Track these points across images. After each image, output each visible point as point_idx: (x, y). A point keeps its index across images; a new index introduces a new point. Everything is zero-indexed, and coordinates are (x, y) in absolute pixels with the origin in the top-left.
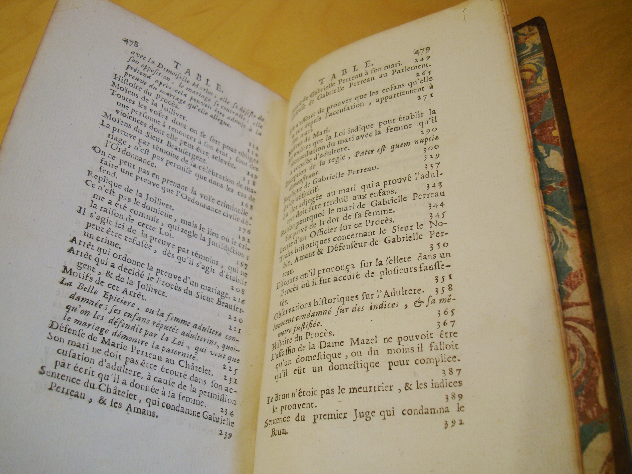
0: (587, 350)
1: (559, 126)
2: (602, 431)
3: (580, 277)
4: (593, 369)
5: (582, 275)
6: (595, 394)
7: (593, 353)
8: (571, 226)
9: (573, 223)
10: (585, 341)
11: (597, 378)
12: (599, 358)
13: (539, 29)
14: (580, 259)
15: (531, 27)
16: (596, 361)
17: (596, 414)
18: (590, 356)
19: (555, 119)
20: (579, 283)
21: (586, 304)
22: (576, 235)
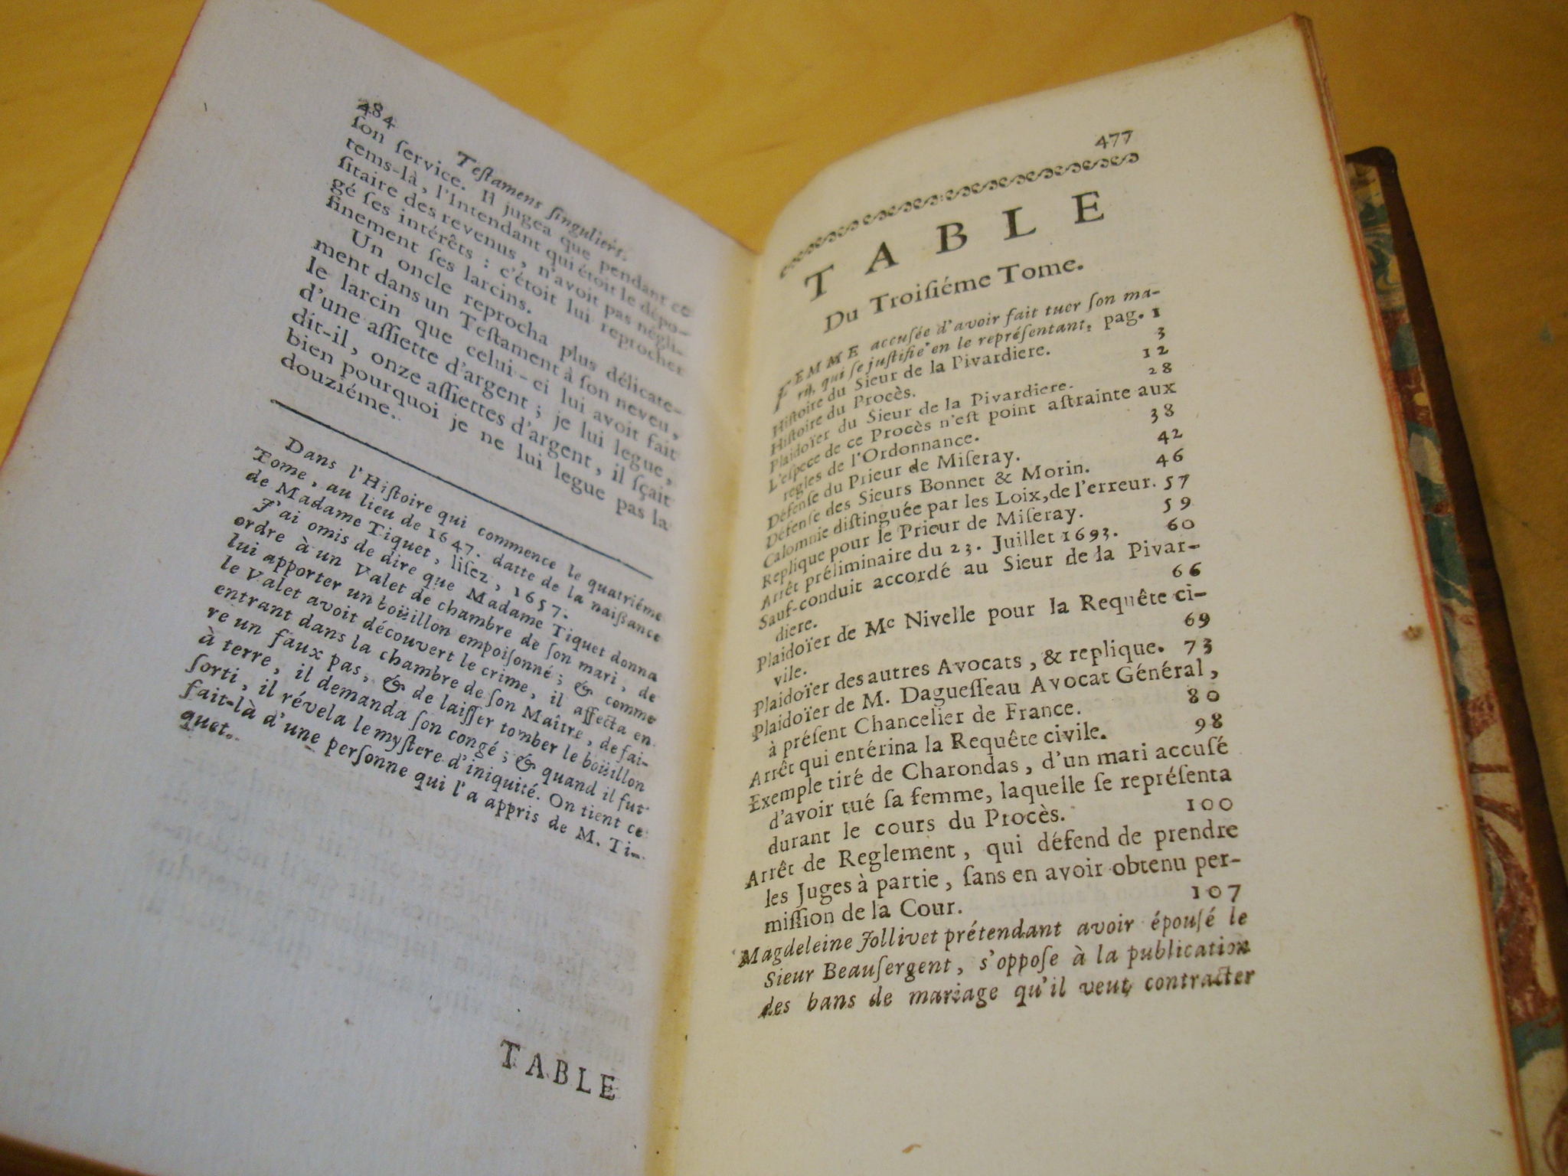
0: (1506, 868)
1: (1428, 386)
2: (1544, 1046)
3: (1487, 711)
4: (1523, 910)
5: (1491, 708)
6: (1528, 964)
7: (1524, 876)
8: (1463, 601)
9: (1466, 593)
10: (1502, 848)
11: (1532, 930)
12: (1534, 887)
13: (1381, 174)
14: (1486, 673)
15: (1361, 167)
16: (1530, 893)
17: (1531, 1007)
18: (1515, 882)
19: (1420, 369)
20: (1485, 724)
21: (1501, 769)
22: (1474, 621)
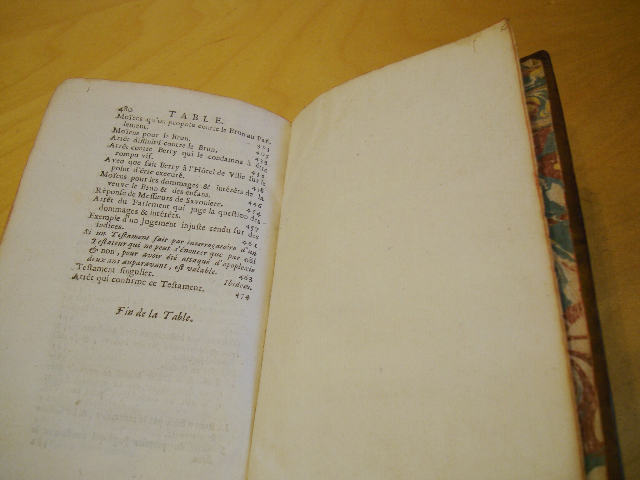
0: (584, 383)
1: (561, 159)
2: (598, 464)
3: (578, 311)
4: (590, 403)
5: (580, 309)
6: (592, 428)
7: (590, 387)
8: (571, 260)
9: (572, 256)
10: (582, 375)
11: (593, 413)
12: (596, 392)
13: (544, 63)
14: (579, 293)
15: (535, 60)
16: (593, 395)
17: (592, 448)
18: (587, 390)
19: (557, 152)
20: (578, 317)
21: (584, 337)
22: (575, 269)
